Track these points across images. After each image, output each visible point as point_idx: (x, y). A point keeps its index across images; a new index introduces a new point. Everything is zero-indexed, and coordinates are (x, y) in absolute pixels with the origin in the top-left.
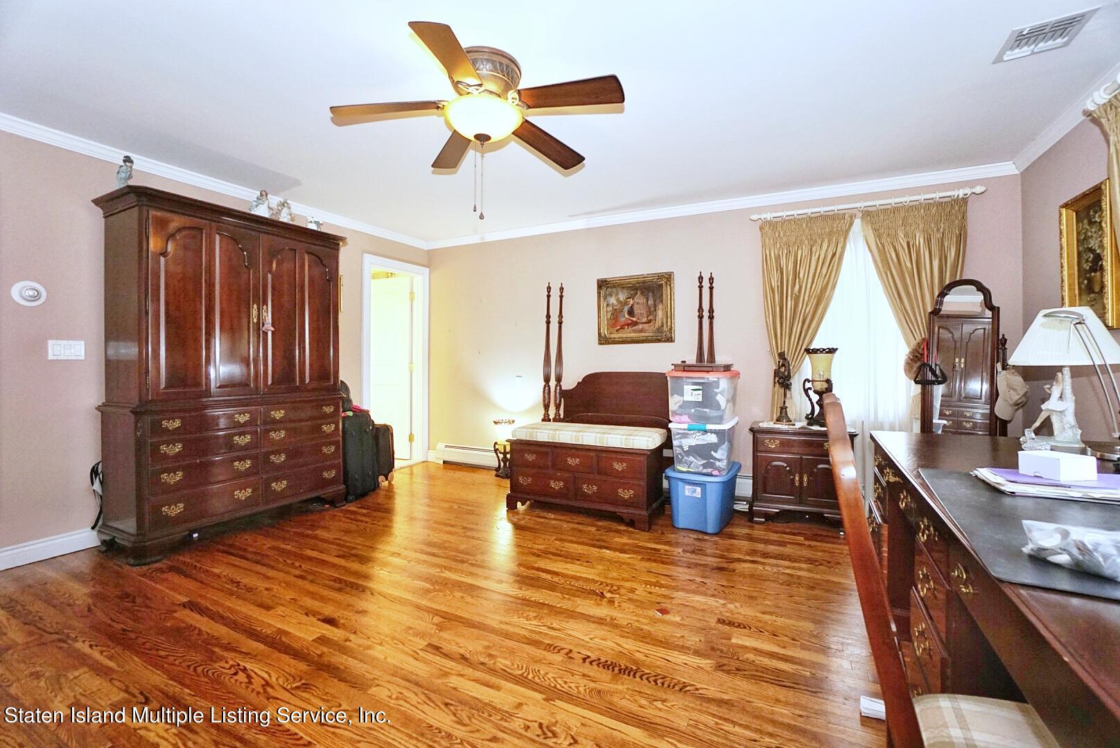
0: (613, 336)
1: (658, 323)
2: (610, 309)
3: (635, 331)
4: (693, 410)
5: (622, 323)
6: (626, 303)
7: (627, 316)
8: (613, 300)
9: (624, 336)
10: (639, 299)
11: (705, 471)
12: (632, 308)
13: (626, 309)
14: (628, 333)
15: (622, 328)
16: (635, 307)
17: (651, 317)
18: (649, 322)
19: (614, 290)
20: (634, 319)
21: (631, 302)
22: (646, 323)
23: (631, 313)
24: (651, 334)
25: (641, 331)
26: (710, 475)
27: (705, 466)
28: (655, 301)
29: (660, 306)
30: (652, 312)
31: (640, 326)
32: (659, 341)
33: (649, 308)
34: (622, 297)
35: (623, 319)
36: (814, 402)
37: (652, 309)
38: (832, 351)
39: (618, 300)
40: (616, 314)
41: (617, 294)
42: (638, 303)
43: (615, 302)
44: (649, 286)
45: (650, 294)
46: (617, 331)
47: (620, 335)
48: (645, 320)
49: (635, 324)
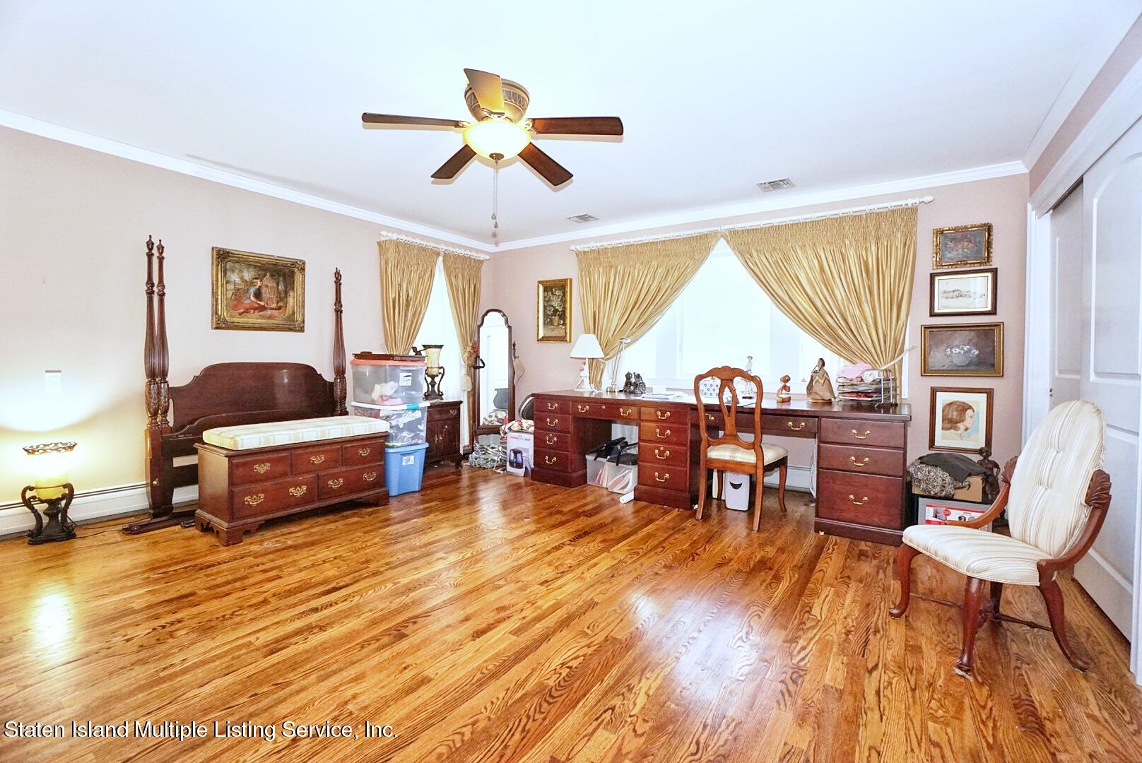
0: (236, 320)
1: (289, 311)
2: (231, 287)
3: (263, 317)
4: (404, 394)
5: (247, 306)
6: (252, 284)
7: (252, 298)
8: (234, 277)
9: (251, 321)
10: (268, 281)
11: (413, 442)
12: (259, 289)
13: (252, 290)
14: (253, 318)
15: (247, 311)
16: (264, 290)
17: (281, 304)
18: (279, 308)
19: (237, 265)
20: (262, 303)
21: (259, 284)
22: (276, 309)
23: (258, 295)
24: (281, 322)
25: (270, 317)
26: (417, 444)
27: (413, 438)
28: (286, 287)
29: (291, 294)
30: (282, 298)
31: (269, 312)
32: (290, 330)
33: (279, 292)
34: (248, 275)
35: (248, 302)
36: (429, 382)
37: (283, 295)
38: (440, 347)
39: (242, 278)
40: (238, 294)
41: (241, 271)
42: (267, 286)
43: (238, 280)
44: (280, 270)
45: (281, 279)
46: (240, 314)
47: (245, 320)
48: (274, 306)
49: (263, 308)
